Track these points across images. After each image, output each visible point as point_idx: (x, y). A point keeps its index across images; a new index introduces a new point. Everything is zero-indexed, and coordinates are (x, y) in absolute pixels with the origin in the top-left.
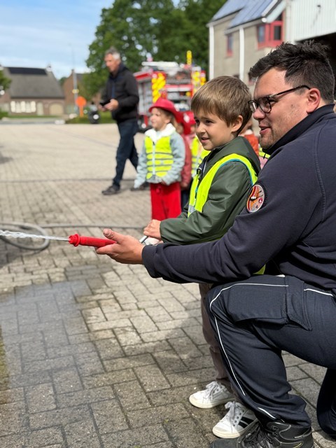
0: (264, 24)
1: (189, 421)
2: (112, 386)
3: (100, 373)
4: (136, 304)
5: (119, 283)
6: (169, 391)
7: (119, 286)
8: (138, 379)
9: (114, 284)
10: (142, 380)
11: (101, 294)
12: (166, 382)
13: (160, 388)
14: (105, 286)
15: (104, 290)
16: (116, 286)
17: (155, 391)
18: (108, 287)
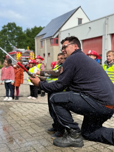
0: (52, 39)
1: (45, 139)
2: (19, 134)
3: (14, 131)
4: (22, 115)
5: (15, 110)
6: (37, 134)
7: (15, 111)
8: (27, 132)
9: (13, 110)
10: (28, 132)
11: (10, 113)
12: (36, 132)
13: (34, 133)
14: (10, 111)
15: (10, 112)
16: (14, 111)
17: (33, 134)
18: (11, 111)
